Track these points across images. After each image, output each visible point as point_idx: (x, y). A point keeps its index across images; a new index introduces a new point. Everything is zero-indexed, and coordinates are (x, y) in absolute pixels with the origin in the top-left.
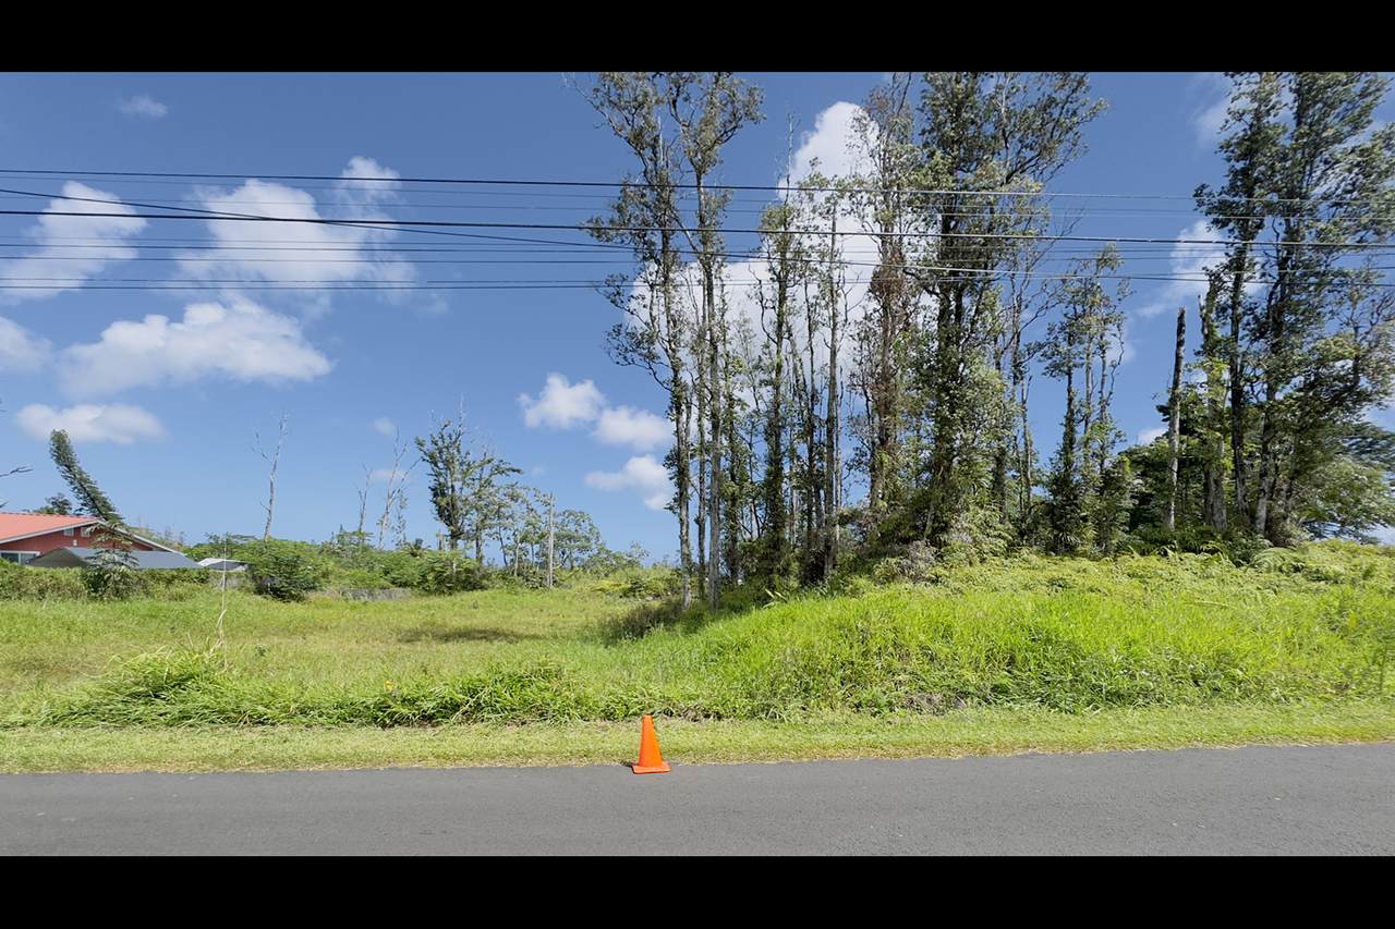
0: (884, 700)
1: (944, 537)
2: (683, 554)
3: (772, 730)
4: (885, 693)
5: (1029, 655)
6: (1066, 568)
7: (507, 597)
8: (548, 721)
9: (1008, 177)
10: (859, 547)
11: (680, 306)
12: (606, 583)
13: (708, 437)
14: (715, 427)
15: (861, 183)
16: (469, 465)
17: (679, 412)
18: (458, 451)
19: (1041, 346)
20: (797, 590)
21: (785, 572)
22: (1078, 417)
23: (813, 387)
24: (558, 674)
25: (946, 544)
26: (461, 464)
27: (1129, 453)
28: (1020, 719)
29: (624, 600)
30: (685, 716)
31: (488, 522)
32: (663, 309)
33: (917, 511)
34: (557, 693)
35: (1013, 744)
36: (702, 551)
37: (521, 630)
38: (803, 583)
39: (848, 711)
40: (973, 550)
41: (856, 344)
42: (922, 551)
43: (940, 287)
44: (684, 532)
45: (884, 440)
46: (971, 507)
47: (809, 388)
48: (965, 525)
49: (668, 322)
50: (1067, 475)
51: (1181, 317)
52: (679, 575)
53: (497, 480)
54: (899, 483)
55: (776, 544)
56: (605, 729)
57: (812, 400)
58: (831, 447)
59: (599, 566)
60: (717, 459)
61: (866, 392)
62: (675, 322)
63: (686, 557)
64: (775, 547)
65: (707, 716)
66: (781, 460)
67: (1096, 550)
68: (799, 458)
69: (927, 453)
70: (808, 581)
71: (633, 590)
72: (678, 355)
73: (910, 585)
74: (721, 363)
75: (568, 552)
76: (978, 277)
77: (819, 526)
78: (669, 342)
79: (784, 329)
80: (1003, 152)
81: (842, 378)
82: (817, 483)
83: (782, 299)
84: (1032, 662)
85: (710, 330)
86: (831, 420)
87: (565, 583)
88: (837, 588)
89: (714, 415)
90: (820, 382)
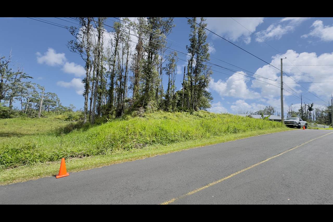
0: (130, 146)
1: (146, 107)
2: (85, 108)
3: (102, 158)
4: (131, 144)
5: (159, 133)
6: (167, 114)
7: (21, 121)
8: (26, 165)
9: (161, 33)
10: (129, 108)
11: (91, 40)
12: (60, 116)
13: (95, 76)
14: (97, 74)
15: (135, 24)
16: (11, 73)
17: (88, 68)
18: (7, 68)
19: (165, 68)
20: (115, 119)
21: (112, 114)
22: (170, 83)
23: (122, 68)
24: (34, 147)
25: (147, 108)
26: (7, 72)
27: (177, 92)
28: (156, 148)
29: (66, 121)
30: (77, 157)
31: (16, 94)
32: (86, 39)
33: (142, 100)
34: (33, 154)
35: (154, 154)
36: (91, 107)
37: (25, 132)
38: (116, 117)
39: (122, 150)
40: (152, 110)
41: (132, 60)
42: (142, 109)
43: (149, 51)
44: (86, 101)
45: (136, 83)
46: (152, 100)
47: (121, 68)
48: (150, 104)
49: (87, 43)
50: (168, 95)
51: (185, 68)
52: (83, 114)
53: (22, 80)
54: (138, 93)
55: (110, 106)
56: (49, 164)
57: (122, 71)
58: (125, 83)
59: (58, 111)
60: (97, 82)
61: (133, 71)
62: (89, 44)
63: (86, 109)
64: (110, 107)
65: (84, 156)
66: (113, 85)
67: (172, 110)
68: (118, 85)
69: (144, 87)
70: (117, 116)
71: (69, 118)
72: (89, 53)
73: (139, 118)
74: (101, 57)
75: (48, 106)
76: (155, 52)
77: (121, 102)
78: (87, 49)
79: (117, 52)
80: (160, 28)
81: (129, 67)
82: (121, 91)
83: (117, 45)
84: (159, 134)
85: (99, 48)
86: (125, 76)
87: (45, 116)
88: (124, 118)
89: (97, 71)
90: (124, 67)
